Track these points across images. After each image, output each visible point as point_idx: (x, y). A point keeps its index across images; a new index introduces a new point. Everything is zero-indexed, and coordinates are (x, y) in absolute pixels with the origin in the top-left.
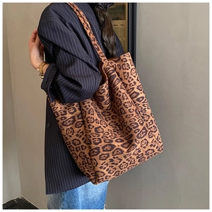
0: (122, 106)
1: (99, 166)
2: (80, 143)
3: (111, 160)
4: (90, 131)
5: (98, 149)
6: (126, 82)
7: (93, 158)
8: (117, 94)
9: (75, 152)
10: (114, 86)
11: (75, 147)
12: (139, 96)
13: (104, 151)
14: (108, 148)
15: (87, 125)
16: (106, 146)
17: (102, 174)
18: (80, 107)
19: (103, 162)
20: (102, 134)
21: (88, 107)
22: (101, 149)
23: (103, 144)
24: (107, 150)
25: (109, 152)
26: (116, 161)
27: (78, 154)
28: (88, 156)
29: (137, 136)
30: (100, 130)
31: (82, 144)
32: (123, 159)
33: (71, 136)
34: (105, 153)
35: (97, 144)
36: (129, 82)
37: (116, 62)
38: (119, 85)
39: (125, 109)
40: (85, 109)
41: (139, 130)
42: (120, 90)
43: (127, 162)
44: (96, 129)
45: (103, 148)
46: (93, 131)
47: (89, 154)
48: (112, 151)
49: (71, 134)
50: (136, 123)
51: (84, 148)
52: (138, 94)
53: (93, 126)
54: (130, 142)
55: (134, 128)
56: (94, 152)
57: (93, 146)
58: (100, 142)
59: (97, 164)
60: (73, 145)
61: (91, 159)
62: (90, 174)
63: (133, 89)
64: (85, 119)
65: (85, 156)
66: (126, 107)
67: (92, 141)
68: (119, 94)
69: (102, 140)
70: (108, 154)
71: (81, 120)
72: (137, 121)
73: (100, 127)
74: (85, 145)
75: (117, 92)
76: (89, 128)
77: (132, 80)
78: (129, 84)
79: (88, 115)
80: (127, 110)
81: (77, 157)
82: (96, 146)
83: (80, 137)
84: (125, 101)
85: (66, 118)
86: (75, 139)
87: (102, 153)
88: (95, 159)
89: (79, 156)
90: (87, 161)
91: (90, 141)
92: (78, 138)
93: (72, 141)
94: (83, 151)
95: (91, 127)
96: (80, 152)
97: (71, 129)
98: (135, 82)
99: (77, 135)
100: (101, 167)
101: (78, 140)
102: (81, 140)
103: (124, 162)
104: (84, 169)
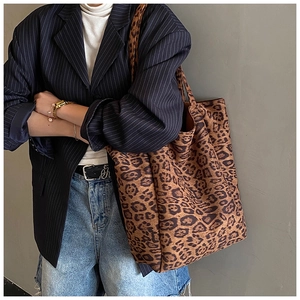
0: (208, 166)
1: (172, 245)
2: (145, 209)
3: (190, 239)
4: (165, 194)
5: (175, 220)
6: (215, 136)
7: (165, 232)
8: (203, 149)
9: (134, 221)
10: (200, 137)
11: (134, 213)
12: (228, 159)
13: (182, 224)
14: (188, 221)
15: (160, 184)
16: (186, 217)
17: (173, 258)
18: (149, 157)
19: (177, 240)
20: (181, 200)
21: (161, 158)
22: (179, 222)
23: (182, 214)
24: (186, 224)
25: (189, 227)
26: (195, 241)
27: (137, 224)
28: (155, 230)
29: (224, 209)
30: (179, 194)
31: (149, 210)
32: (205, 239)
33: (131, 197)
34: (183, 227)
35: (174, 213)
36: (219, 136)
37: (206, 106)
38: (206, 138)
39: (211, 170)
40: (157, 161)
41: (226, 202)
42: (207, 144)
43: (207, 244)
44: (173, 191)
45: (182, 219)
46: (170, 194)
47: (159, 227)
48: (193, 226)
49: (132, 194)
50: (223, 192)
51: (150, 216)
52: (227, 155)
53: (170, 188)
54: (214, 216)
55: (221, 198)
56: (168, 224)
57: (168, 216)
58: (179, 211)
59: (170, 242)
60: (131, 210)
61: (160, 235)
62: (153, 255)
63: (222, 147)
64: (157, 176)
65: (150, 229)
66: (212, 167)
67: (167, 208)
68: (206, 149)
69: (182, 208)
70: (187, 230)
71: (149, 176)
72: (224, 190)
73: (178, 189)
74: (153, 212)
75: (203, 146)
76: (164, 189)
77: (224, 135)
78: (218, 139)
79: (162, 170)
80: (213, 172)
81: (135, 229)
82: (172, 216)
83: (147, 200)
84: (212, 160)
85: (128, 168)
86: (138, 203)
87: (180, 226)
88: (167, 235)
89: (139, 228)
90: (153, 236)
91: (164, 208)
92: (142, 201)
93: (133, 204)
94: (148, 221)
95: (167, 188)
96: (141, 221)
97: (133, 187)
98: (226, 139)
99: (142, 197)
100: (174, 248)
101: (142, 204)
102: (146, 204)
103: (204, 245)
104: (144, 247)
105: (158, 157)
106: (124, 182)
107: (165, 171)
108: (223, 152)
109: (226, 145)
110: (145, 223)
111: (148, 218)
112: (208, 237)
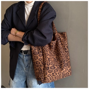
0: (60, 52)
1: (47, 75)
2: (40, 63)
3: (53, 74)
4: (46, 59)
5: (48, 67)
7: (45, 71)
8: (59, 47)
10: (58, 43)
11: (36, 65)
12: (67, 50)
13: (51, 69)
14: (53, 68)
15: (45, 56)
16: (52, 67)
18: (42, 48)
19: (49, 73)
20: (51, 61)
21: (46, 48)
22: (50, 68)
23: (51, 66)
25: (53, 70)
26: (55, 74)
27: (37, 68)
28: (42, 70)
29: (64, 65)
30: (50, 59)
31: (41, 64)
32: (58, 74)
33: (36, 60)
34: (51, 70)
35: (48, 65)
36: (64, 43)
38: (60, 43)
39: (61, 53)
40: (44, 49)
41: (65, 63)
43: (59, 76)
44: (49, 58)
45: (51, 67)
46: (47, 59)
47: (44, 69)
48: (54, 70)
49: (36, 59)
50: (64, 60)
51: (41, 66)
54: (61, 67)
55: (63, 62)
57: (46, 66)
58: (50, 65)
59: (47, 74)
60: (36, 64)
61: (44, 72)
64: (44, 54)
65: (41, 70)
66: (61, 52)
67: (46, 64)
68: (60, 47)
69: (51, 64)
70: (52, 71)
71: (42, 54)
73: (50, 58)
74: (42, 65)
75: (59, 46)
76: (46, 58)
77: (66, 43)
78: (64, 44)
79: (45, 52)
80: (62, 54)
81: (37, 70)
82: (48, 66)
83: (40, 61)
84: (62, 50)
85: (35, 51)
86: (38, 61)
87: (50, 69)
88: (46, 72)
89: (38, 69)
90: (42, 72)
91: (45, 63)
92: (39, 61)
93: (36, 62)
94: (40, 67)
95: (47, 57)
96: (38, 67)
97: (36, 57)
98: (66, 44)
99: (39, 60)
100: (48, 76)
101: (39, 62)
102: (40, 62)
103: (57, 76)
104: (39, 75)
105: (45, 48)
106: (34, 55)
107: (46, 52)
108: (65, 48)
109: (66, 46)
110: (39, 68)
111: (40, 66)
112: (59, 73)
